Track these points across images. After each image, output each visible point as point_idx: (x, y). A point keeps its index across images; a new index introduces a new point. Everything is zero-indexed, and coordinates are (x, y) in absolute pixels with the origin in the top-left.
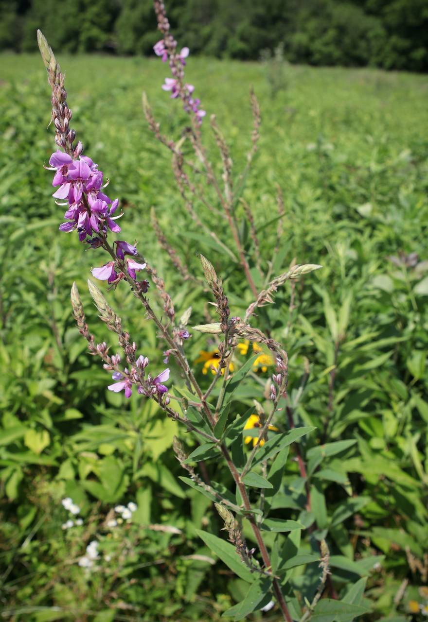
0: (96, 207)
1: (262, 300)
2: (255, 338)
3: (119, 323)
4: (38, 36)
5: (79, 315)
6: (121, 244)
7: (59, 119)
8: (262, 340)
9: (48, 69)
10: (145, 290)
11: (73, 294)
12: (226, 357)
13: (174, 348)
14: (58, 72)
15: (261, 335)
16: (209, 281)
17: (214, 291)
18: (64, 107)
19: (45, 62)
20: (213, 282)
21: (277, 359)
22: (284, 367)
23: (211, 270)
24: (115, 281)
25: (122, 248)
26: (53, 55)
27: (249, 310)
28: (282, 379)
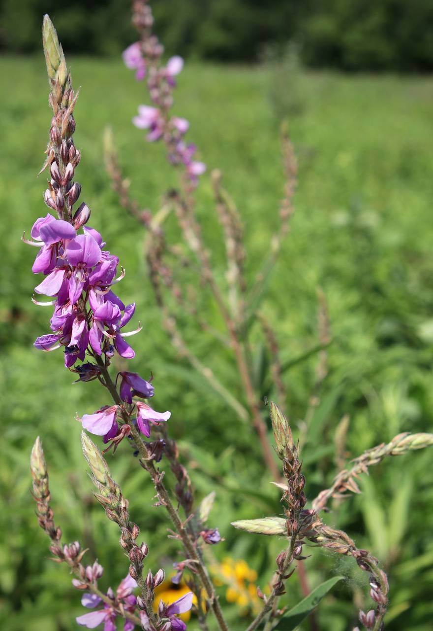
0: (103, 314)
1: (341, 487)
2: (338, 546)
3: (125, 508)
4: (44, 24)
5: (42, 493)
6: (130, 378)
7: (58, 164)
8: (349, 550)
9: (52, 81)
10: (159, 457)
11: (36, 458)
12: (287, 577)
13: (194, 557)
14: (67, 87)
15: (347, 543)
16: (280, 447)
17: (287, 464)
18: (69, 146)
19: (49, 68)
20: (288, 449)
21: (371, 584)
22: (380, 599)
23: (286, 430)
24: (117, 438)
25: (130, 385)
26: (63, 59)
27: (319, 501)
28: (374, 620)
